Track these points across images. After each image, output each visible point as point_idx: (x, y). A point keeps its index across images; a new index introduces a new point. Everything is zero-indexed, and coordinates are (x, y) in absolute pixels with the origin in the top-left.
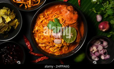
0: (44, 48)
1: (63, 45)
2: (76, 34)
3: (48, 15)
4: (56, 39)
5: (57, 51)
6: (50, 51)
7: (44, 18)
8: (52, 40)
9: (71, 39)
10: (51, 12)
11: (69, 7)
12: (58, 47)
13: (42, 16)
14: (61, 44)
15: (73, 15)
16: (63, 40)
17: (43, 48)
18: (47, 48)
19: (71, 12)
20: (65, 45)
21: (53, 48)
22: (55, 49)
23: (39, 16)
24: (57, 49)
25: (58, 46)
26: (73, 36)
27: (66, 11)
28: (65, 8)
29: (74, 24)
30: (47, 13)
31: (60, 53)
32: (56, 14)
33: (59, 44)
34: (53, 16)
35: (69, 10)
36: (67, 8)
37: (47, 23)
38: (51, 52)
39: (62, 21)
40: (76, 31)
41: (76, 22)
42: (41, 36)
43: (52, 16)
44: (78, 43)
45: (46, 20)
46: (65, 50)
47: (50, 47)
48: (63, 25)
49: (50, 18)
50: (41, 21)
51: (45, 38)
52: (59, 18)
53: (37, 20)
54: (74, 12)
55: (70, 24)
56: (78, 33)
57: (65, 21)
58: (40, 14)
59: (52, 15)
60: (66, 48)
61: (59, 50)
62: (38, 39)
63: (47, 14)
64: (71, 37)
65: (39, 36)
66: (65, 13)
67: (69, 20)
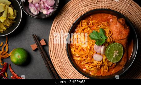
0: (79, 62)
1: (104, 64)
2: (123, 54)
3: (92, 24)
4: (96, 53)
5: (93, 70)
6: (85, 68)
7: (88, 26)
8: (91, 54)
9: (115, 57)
10: (97, 21)
11: (121, 19)
12: (97, 64)
13: (86, 23)
14: (102, 62)
15: (124, 28)
16: (105, 58)
17: (77, 62)
18: (82, 63)
19: (122, 25)
20: (106, 64)
21: (89, 64)
22: (92, 67)
23: (82, 22)
24: (95, 67)
26: (118, 55)
27: (117, 23)
28: (116, 19)
29: (122, 41)
30: (93, 21)
31: (97, 74)
32: (103, 24)
33: (98, 61)
34: (99, 26)
35: (120, 22)
36: (118, 19)
37: (90, 32)
38: (87, 70)
39: (109, 34)
40: (123, 49)
41: (125, 38)
42: (78, 47)
44: (122, 66)
45: (89, 29)
46: (104, 71)
47: (86, 64)
48: (109, 38)
49: (95, 28)
50: (83, 28)
51: (83, 50)
52: (105, 30)
53: (78, 26)
54: (126, 26)
55: (117, 39)
56: (125, 53)
57: (112, 34)
58: (84, 21)
59: (98, 24)
60: (106, 69)
61: (97, 69)
62: (74, 50)
64: (116, 55)
65: (76, 46)
66: (114, 25)
67: (118, 33)
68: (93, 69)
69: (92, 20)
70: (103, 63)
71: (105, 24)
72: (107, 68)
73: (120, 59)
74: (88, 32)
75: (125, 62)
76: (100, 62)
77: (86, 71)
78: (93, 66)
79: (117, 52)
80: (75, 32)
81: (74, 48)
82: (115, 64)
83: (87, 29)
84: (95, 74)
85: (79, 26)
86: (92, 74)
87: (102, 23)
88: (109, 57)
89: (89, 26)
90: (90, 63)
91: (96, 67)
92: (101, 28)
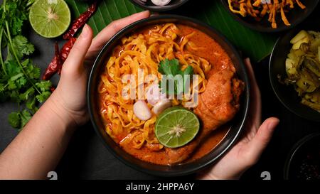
0: (104, 90)
1: (142, 130)
2: (188, 142)
3: (185, 47)
4: (146, 101)
5: (116, 124)
6: (106, 109)
7: (174, 43)
11: (239, 81)
12: (130, 120)
13: (174, 36)
14: (142, 123)
15: (229, 101)
16: (152, 121)
18: (108, 97)
19: (232, 92)
20: (146, 133)
21: (118, 109)
22: (117, 118)
23: (169, 27)
24: (122, 122)
25: (132, 120)
28: (232, 74)
30: (189, 44)
31: (116, 136)
32: (201, 63)
33: (137, 118)
34: (191, 61)
35: (232, 85)
36: (234, 77)
37: (168, 56)
38: (106, 114)
40: (195, 134)
42: (125, 64)
43: (190, 58)
44: (170, 161)
45: (171, 49)
46: (131, 142)
47: (114, 104)
50: (162, 39)
54: (237, 100)
56: (195, 145)
57: (200, 94)
58: (174, 27)
59: (193, 56)
60: (139, 142)
61: (123, 128)
62: (114, 64)
63: (187, 43)
64: (175, 133)
65: (124, 60)
66: (219, 81)
67: (210, 100)
68: (117, 122)
69: (189, 40)
70: (142, 126)
71: (206, 66)
72: (142, 142)
73: (177, 146)
74: (165, 53)
75: (180, 159)
76: (138, 121)
77: (103, 115)
78: (121, 116)
79: (182, 130)
80: (143, 34)
81: (117, 61)
82: (161, 147)
83: (169, 47)
84: (112, 133)
85: (158, 29)
86: (108, 131)
87: (203, 60)
88: (162, 126)
89: (176, 44)
90: (122, 109)
91: (126, 124)
92: (193, 65)
